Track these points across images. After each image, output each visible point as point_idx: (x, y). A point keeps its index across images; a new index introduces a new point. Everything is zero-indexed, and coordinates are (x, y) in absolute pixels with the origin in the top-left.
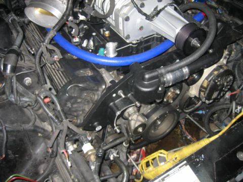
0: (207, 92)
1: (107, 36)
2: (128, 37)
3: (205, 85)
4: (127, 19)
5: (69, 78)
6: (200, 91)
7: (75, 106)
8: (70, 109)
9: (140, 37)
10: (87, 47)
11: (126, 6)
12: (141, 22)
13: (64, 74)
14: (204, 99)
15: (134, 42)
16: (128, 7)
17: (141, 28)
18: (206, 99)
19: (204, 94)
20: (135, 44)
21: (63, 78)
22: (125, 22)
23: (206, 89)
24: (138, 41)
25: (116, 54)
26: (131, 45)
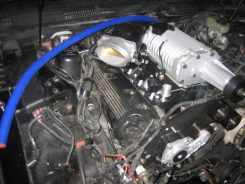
0: (242, 139)
1: (161, 79)
2: (182, 82)
3: (241, 133)
4: (185, 67)
5: (129, 109)
6: (236, 138)
7: (131, 133)
8: (127, 134)
9: (191, 83)
10: (141, 86)
11: (185, 56)
12: (195, 71)
13: (124, 105)
14: (238, 146)
15: (185, 87)
16: (186, 58)
17: (194, 76)
18: (240, 146)
19: (239, 141)
20: (186, 89)
21: (122, 109)
22: (183, 69)
23: (241, 136)
24: (188, 86)
25: (170, 95)
26: (182, 89)
